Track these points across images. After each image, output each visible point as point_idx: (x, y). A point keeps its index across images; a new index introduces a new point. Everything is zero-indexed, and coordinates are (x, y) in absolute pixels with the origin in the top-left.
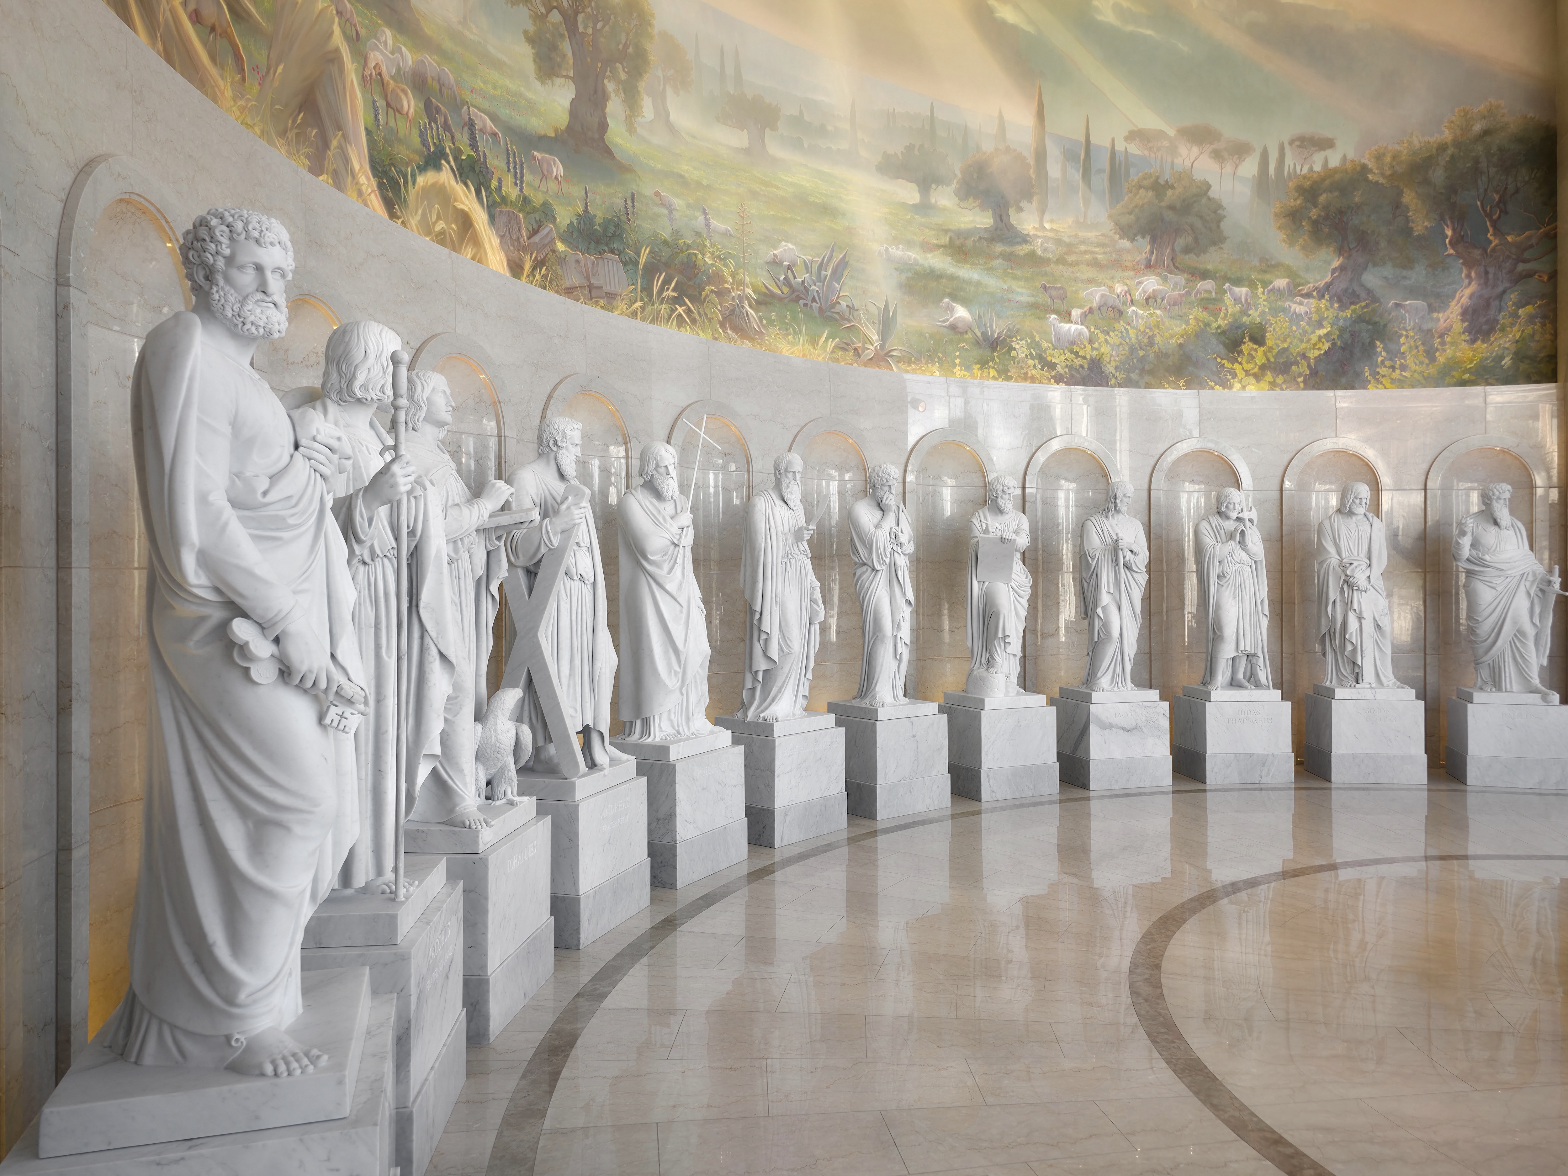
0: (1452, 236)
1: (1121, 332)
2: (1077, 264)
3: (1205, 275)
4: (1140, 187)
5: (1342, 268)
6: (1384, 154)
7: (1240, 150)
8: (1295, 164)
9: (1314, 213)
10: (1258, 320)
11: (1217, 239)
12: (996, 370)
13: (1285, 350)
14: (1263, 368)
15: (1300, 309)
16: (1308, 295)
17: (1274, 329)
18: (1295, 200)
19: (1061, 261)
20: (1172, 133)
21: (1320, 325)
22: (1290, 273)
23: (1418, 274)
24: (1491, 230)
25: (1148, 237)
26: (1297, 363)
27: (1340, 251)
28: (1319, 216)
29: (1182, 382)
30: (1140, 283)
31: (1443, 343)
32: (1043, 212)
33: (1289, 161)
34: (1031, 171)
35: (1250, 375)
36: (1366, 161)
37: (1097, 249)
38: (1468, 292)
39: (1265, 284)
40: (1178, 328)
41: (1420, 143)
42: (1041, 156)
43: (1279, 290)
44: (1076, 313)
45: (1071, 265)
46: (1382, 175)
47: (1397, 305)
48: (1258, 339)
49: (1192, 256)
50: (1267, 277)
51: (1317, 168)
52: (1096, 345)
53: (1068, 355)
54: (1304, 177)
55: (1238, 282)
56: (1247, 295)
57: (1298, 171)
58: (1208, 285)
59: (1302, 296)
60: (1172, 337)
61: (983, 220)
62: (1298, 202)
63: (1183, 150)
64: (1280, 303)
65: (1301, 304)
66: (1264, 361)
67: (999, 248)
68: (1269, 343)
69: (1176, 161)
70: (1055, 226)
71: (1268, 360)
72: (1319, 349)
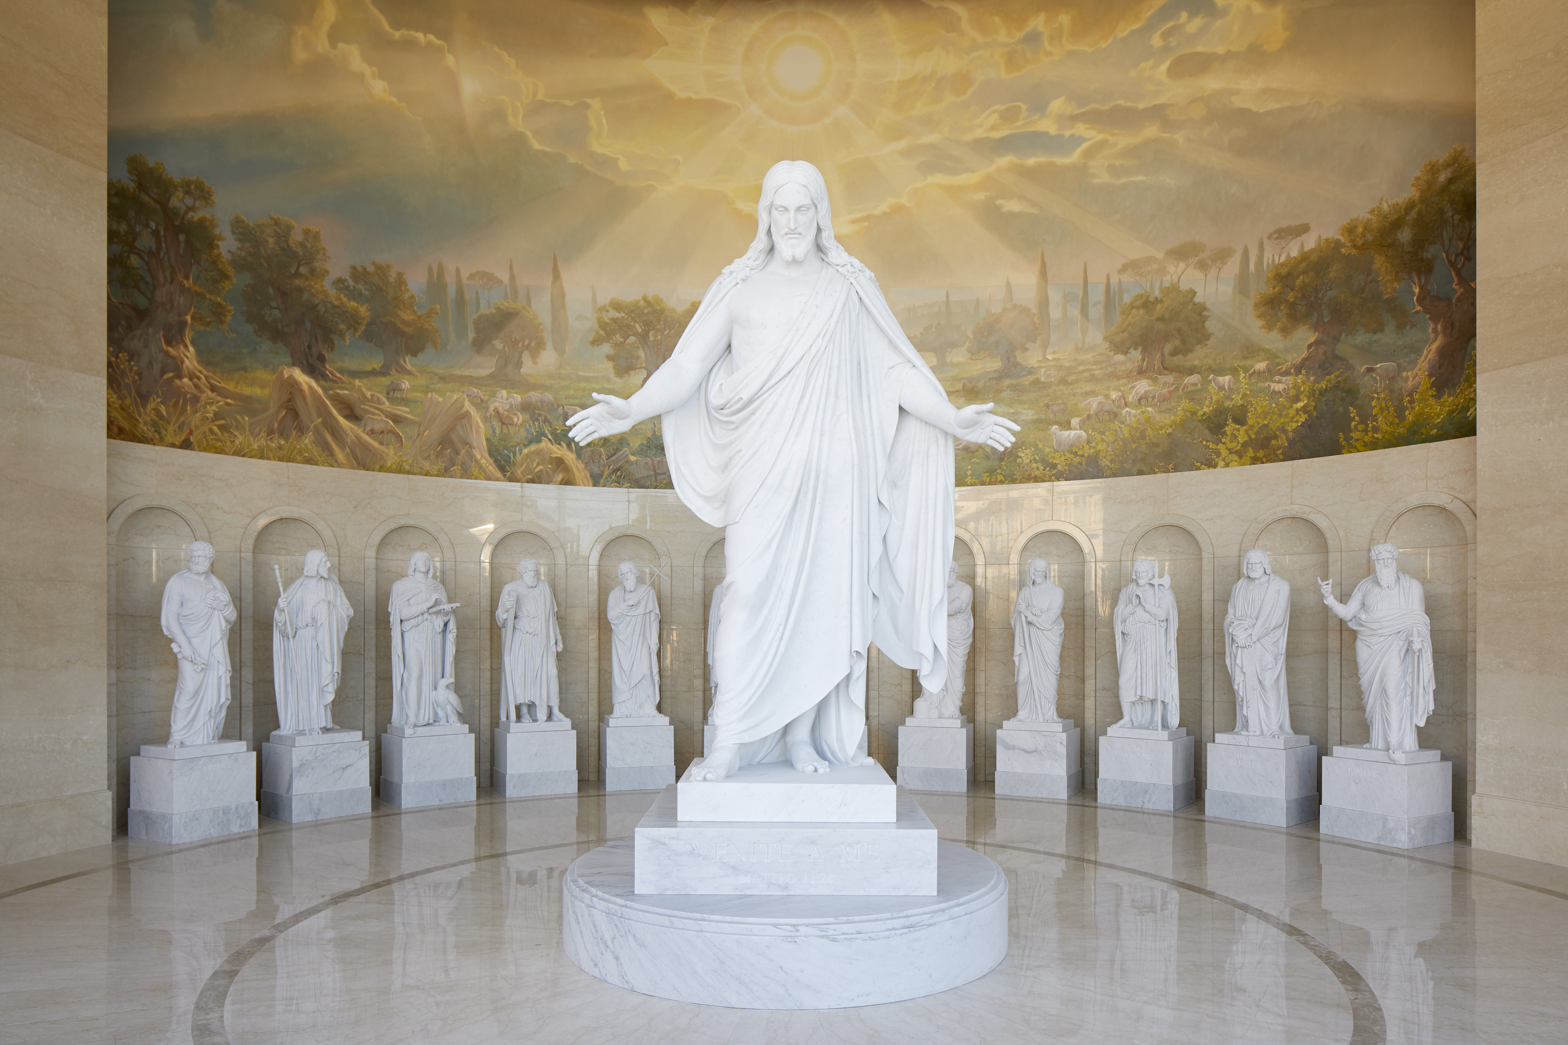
0: (1419, 293)
1: (1116, 431)
2: (1077, 381)
3: (1191, 371)
4: (1133, 308)
5: (1317, 343)
6: (1356, 227)
7: (1223, 255)
8: (1273, 256)
9: (1291, 296)
10: (1240, 402)
11: (1203, 337)
12: (1003, 475)
13: (1267, 425)
14: (1245, 445)
15: (1279, 387)
16: (1287, 373)
17: (1255, 409)
18: (1274, 288)
19: (1063, 381)
20: (1160, 256)
21: (1297, 399)
22: (1271, 355)
23: (1389, 337)
24: (1456, 279)
25: (1140, 348)
26: (1276, 437)
27: (1315, 327)
28: (1296, 298)
29: (1171, 466)
30: (1133, 387)
31: (1411, 402)
32: (1045, 347)
33: (1268, 255)
34: (1036, 318)
35: (1233, 453)
36: (1340, 237)
37: (1094, 367)
38: (1435, 346)
39: (1246, 369)
40: (1167, 419)
41: (1389, 206)
42: (1044, 303)
43: (1259, 373)
44: (1075, 421)
45: (1071, 384)
46: (1355, 246)
47: (1370, 370)
48: (1240, 421)
49: (1180, 357)
50: (1248, 362)
51: (1295, 253)
52: (1094, 444)
53: (1068, 455)
54: (1282, 265)
55: (1221, 372)
56: (1229, 382)
57: (1277, 262)
58: (1195, 378)
59: (1282, 374)
60: (1162, 428)
61: (994, 364)
62: (1277, 289)
63: (1171, 269)
64: (1261, 384)
65: (1280, 382)
66: (1246, 438)
67: (1007, 382)
68: (1250, 422)
69: (1164, 279)
70: (1056, 356)
71: (1250, 437)
72: (1297, 421)
